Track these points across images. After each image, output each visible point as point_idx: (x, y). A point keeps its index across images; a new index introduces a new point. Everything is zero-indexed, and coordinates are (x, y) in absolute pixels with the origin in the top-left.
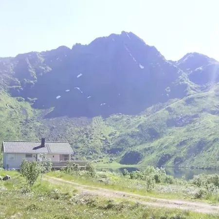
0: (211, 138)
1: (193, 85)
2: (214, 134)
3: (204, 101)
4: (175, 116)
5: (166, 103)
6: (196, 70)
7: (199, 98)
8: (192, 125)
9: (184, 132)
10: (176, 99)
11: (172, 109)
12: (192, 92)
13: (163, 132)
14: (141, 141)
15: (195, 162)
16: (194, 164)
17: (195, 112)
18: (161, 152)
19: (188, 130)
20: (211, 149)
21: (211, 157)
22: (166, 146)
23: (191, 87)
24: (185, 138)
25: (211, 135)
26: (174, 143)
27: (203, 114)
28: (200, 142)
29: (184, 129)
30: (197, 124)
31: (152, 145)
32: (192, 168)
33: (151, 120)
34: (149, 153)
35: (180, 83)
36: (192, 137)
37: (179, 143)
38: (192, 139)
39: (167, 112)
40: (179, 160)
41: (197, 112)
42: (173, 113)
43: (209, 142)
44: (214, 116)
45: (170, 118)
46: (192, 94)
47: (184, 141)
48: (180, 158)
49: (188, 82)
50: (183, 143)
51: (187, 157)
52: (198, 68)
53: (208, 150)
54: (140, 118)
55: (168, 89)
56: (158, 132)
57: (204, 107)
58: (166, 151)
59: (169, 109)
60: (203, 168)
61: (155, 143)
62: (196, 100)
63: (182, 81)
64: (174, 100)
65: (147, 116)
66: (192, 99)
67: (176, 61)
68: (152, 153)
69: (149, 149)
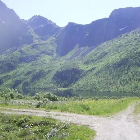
0: (47, 70)
1: (37, 37)
2: (48, 68)
3: (43, 46)
4: (25, 56)
5: (19, 47)
6: (39, 26)
7: (40, 44)
8: (35, 61)
9: (30, 66)
10: (26, 45)
11: (23, 51)
12: (36, 40)
13: (16, 66)
14: (2, 71)
15: (36, 85)
16: (36, 86)
17: (37, 53)
18: (15, 79)
19: (33, 65)
20: (46, 76)
21: (47, 81)
22: (18, 75)
23: (35, 37)
24: (31, 70)
25: (46, 68)
26: (23, 73)
27: (43, 54)
28: (40, 72)
29: (30, 64)
30: (38, 61)
31: (9, 74)
32: (35, 88)
33: (9, 58)
34: (7, 79)
35: (29, 34)
36: (35, 69)
37: (27, 73)
38: (35, 70)
39: (20, 53)
40: (26, 84)
41: (39, 53)
42: (23, 54)
43: (46, 72)
44: (50, 56)
45: (21, 57)
46: (36, 42)
47: (30, 71)
48: (27, 83)
49: (33, 34)
50: (29, 73)
51: (32, 82)
52: (41, 26)
53: (44, 78)
54: (2, 56)
55: (20, 38)
56: (13, 65)
57: (43, 51)
58: (18, 78)
59: (21, 51)
60: (41, 89)
61: (11, 73)
62: (39, 46)
63: (30, 33)
64: (24, 45)
65: (6, 55)
66: (36, 45)
67: (26, 20)
68: (9, 79)
69: (7, 76)
